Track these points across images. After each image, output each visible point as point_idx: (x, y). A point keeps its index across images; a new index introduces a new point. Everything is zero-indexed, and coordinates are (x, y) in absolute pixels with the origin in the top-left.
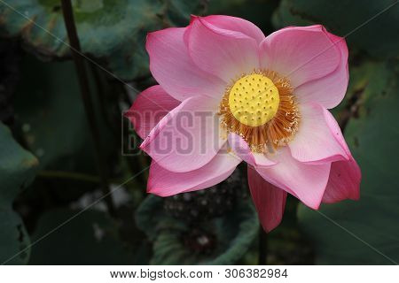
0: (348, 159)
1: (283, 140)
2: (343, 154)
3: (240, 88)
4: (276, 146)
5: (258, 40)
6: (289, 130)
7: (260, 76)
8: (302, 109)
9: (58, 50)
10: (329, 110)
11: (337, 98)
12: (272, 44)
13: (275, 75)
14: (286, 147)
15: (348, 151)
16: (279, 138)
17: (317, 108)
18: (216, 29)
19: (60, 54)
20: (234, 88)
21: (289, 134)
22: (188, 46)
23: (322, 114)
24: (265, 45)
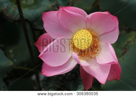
0: (117, 63)
1: (94, 55)
2: (115, 62)
3: (78, 35)
4: (91, 58)
5: (85, 16)
6: (96, 51)
7: (85, 30)
8: (102, 44)
9: (16, 18)
10: (111, 44)
11: (115, 40)
12: (90, 18)
13: (92, 30)
14: (95, 58)
15: (117, 60)
16: (92, 54)
17: (107, 43)
18: (68, 12)
19: (16, 19)
20: (75, 35)
21: (96, 53)
22: (58, 18)
23: (108, 46)
24: (88, 19)
